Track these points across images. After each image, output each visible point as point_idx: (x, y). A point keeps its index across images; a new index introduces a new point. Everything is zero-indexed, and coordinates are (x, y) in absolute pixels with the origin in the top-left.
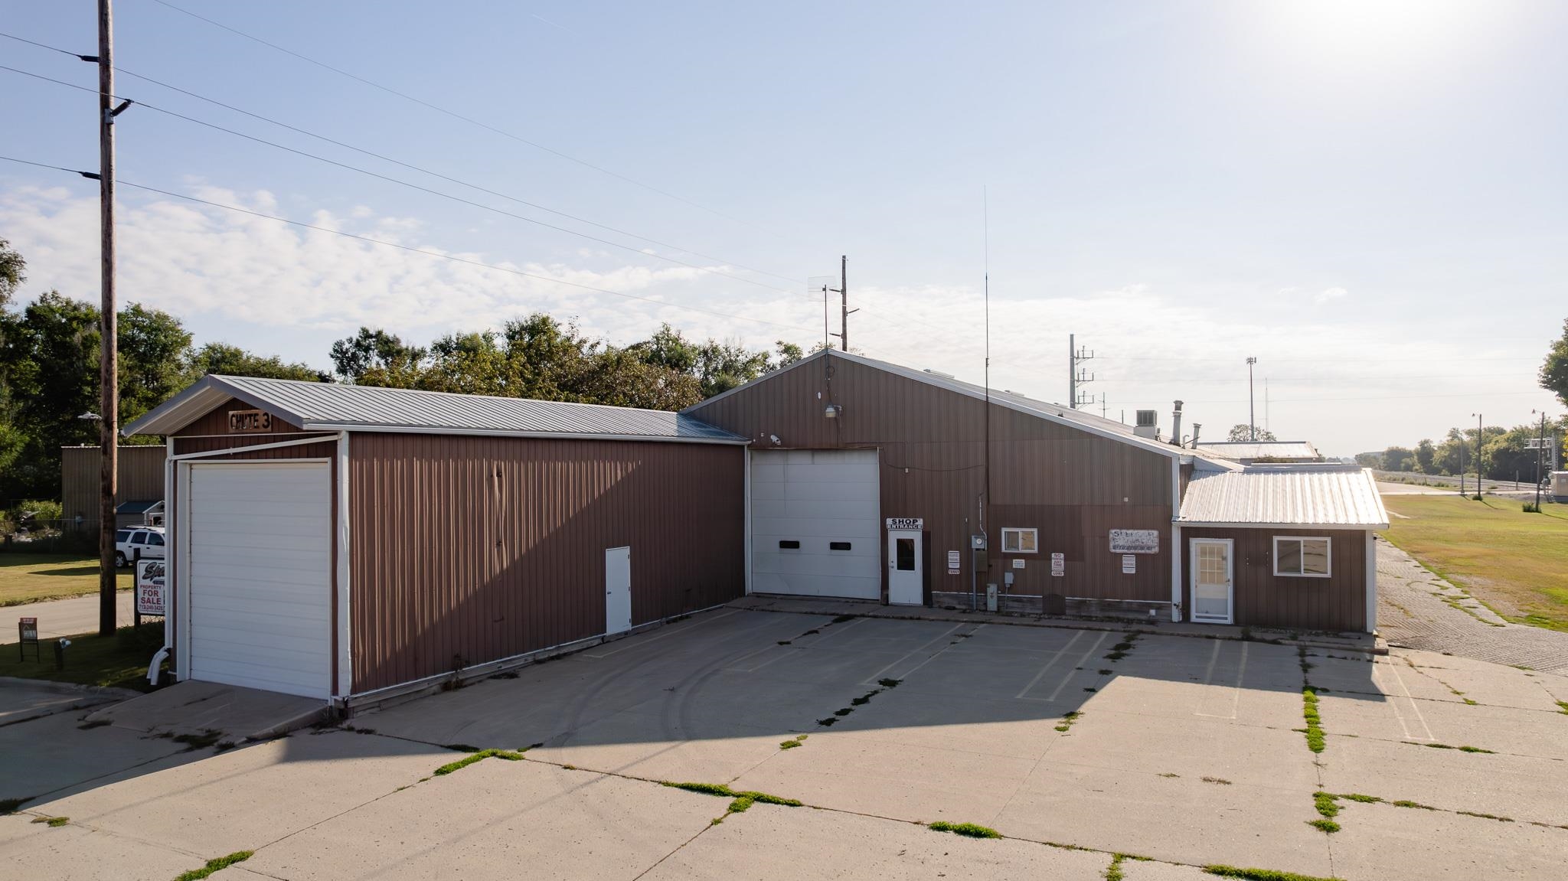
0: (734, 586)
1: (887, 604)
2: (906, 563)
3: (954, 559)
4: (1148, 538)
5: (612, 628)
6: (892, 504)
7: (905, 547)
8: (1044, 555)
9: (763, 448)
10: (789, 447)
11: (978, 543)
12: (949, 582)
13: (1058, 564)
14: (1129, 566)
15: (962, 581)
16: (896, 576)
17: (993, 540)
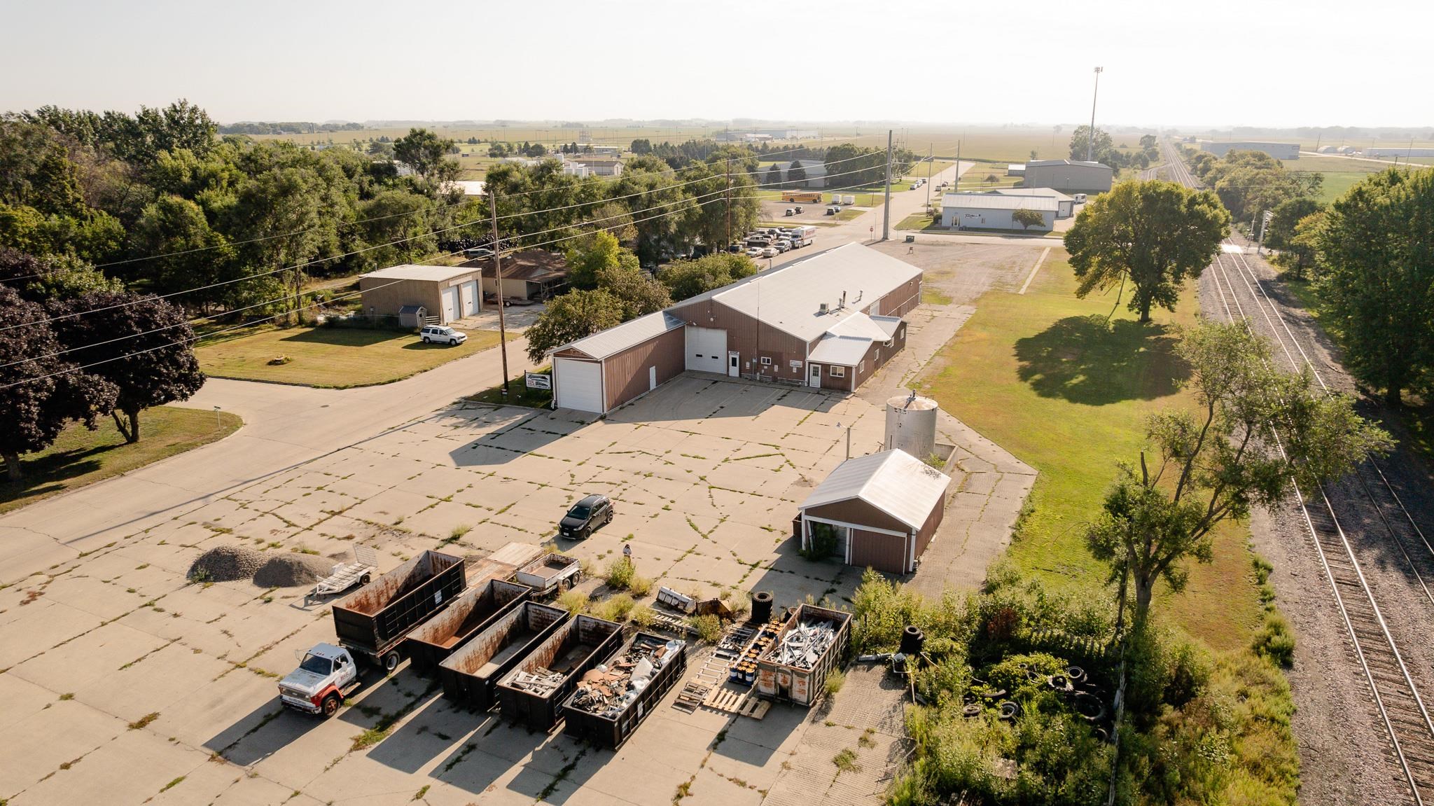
0: (683, 369)
1: (728, 375)
2: (734, 364)
3: (748, 365)
4: (800, 363)
5: (652, 388)
6: (730, 347)
7: (734, 360)
8: (773, 366)
9: (691, 325)
10: (699, 325)
11: (754, 361)
12: (746, 371)
13: (776, 368)
14: (795, 371)
15: (750, 371)
16: (731, 367)
17: (759, 360)
